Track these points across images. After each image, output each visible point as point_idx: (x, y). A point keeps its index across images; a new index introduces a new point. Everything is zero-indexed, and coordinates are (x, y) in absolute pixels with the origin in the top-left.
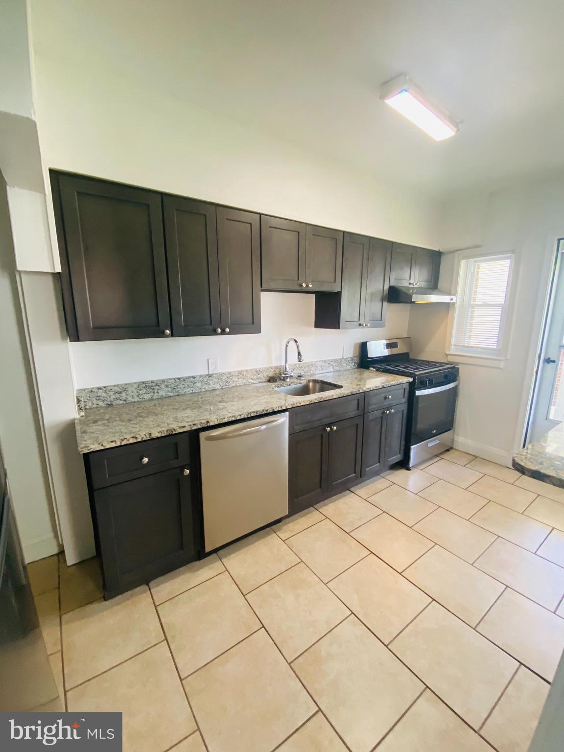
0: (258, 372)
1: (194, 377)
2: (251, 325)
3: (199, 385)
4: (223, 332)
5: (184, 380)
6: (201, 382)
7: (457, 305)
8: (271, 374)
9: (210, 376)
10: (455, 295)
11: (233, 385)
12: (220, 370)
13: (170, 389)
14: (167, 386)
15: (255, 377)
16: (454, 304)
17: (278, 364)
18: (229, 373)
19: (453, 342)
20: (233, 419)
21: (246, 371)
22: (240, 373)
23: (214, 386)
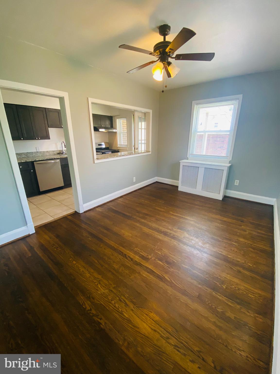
0: (53, 151)
1: (32, 152)
2: (47, 137)
3: (34, 154)
4: (38, 139)
5: (29, 153)
6: (35, 154)
7: (118, 132)
8: (58, 152)
9: (37, 152)
10: (116, 129)
11: (45, 155)
12: (41, 151)
13: (25, 155)
14: (24, 154)
15: (53, 153)
16: (117, 132)
17: (60, 150)
18: (44, 151)
19: (118, 143)
20: (43, 159)
21: (49, 151)
22: (47, 151)
23: (39, 155)
